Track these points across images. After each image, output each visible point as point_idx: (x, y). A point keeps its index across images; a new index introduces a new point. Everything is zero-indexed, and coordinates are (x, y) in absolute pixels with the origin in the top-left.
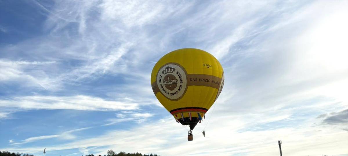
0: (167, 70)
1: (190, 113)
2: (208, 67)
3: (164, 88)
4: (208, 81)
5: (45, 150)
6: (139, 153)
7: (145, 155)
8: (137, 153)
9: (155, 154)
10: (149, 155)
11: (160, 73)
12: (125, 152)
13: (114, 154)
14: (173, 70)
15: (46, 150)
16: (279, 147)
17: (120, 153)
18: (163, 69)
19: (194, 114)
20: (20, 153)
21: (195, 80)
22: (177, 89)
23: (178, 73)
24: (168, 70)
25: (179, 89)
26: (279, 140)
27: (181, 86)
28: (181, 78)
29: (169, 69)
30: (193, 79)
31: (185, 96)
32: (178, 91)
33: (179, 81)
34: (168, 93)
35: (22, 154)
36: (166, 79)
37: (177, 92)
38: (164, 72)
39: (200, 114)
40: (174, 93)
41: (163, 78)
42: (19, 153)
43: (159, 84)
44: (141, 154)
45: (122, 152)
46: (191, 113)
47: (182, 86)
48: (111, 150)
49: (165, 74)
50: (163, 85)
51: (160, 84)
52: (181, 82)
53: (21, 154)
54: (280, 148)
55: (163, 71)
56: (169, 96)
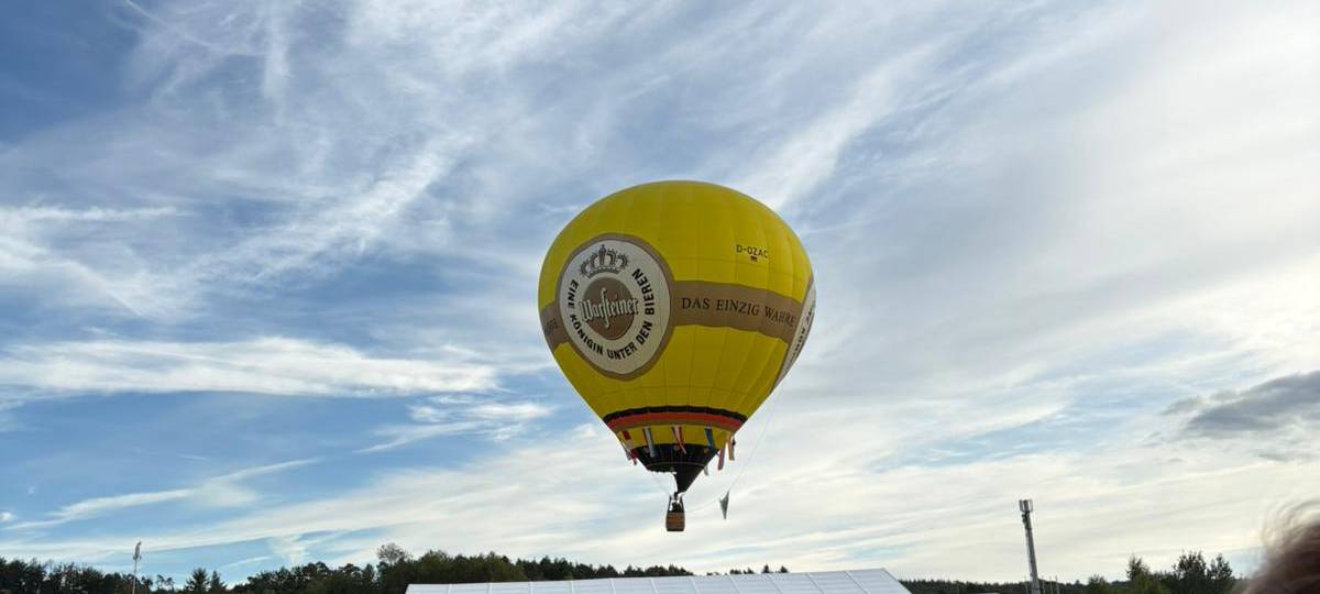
0: (597, 261)
1: (677, 428)
2: (753, 258)
3: (586, 328)
4: (753, 311)
5: (137, 549)
6: (500, 554)
7: (522, 560)
8: (492, 554)
9: (560, 559)
10: (538, 561)
11: (573, 271)
12: (443, 550)
13: (406, 560)
14: (620, 262)
15: (141, 550)
16: (1023, 526)
17: (427, 556)
18: (585, 256)
19: (694, 434)
20: (42, 560)
21: (702, 304)
22: (631, 335)
23: (637, 274)
24: (602, 260)
25: (642, 337)
26: (1023, 499)
27: (647, 325)
28: (650, 293)
29: (608, 259)
30: (693, 301)
31: (660, 362)
32: (636, 344)
33: (641, 307)
34: (600, 350)
35: (51, 562)
36: (593, 294)
37: (632, 346)
38: (588, 268)
39: (716, 432)
40: (622, 350)
41: (583, 294)
42: (38, 560)
43: (566, 312)
44: (505, 559)
45: (435, 550)
46: (680, 428)
47: (650, 325)
48: (393, 544)
49: (591, 275)
50: (579, 318)
51: (572, 311)
52: (649, 312)
53: (44, 567)
54: (1028, 528)
55: (585, 264)
56: (603, 361)
